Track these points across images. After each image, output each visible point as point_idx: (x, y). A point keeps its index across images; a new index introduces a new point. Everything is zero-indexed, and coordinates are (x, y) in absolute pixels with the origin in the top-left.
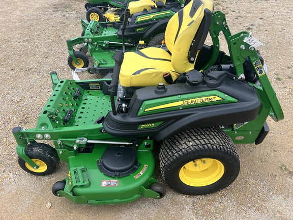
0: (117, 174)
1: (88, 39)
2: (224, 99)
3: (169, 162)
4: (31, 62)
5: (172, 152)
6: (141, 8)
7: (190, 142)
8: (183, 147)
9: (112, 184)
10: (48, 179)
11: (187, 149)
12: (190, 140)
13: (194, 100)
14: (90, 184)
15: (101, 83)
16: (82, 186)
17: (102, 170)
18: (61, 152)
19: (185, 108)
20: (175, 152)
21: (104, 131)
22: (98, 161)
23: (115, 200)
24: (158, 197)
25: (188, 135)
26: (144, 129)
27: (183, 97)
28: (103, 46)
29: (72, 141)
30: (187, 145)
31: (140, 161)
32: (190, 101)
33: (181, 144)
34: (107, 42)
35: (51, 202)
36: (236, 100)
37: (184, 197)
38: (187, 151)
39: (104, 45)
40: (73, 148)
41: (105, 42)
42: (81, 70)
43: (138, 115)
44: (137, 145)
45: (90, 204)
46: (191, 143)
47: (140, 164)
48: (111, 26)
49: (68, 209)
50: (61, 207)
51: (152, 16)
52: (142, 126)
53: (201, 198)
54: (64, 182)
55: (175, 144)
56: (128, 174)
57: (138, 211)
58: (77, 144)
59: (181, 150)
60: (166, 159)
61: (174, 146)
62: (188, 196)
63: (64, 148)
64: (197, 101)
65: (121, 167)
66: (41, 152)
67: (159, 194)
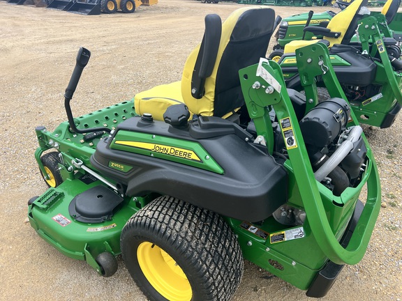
0: (77, 215)
2: (201, 161)
9: (62, 222)
13: (167, 147)
14: (45, 209)
19: (157, 157)
23: (57, 244)
27: (158, 138)
36: (221, 171)
43: (110, 146)
47: (110, 220)
52: (113, 164)
56: (86, 221)
63: (65, 165)
64: (170, 150)
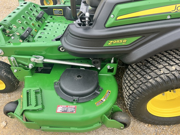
0: (76, 98)
3: (139, 89)
4: (13, 3)
5: (145, 78)
7: (172, 65)
8: (162, 72)
9: (69, 110)
10: (8, 97)
11: (168, 75)
12: (172, 63)
14: (43, 108)
15: (64, 9)
16: (34, 111)
17: (58, 93)
18: (15, 71)
19: (175, 17)
20: (149, 77)
21: (62, 49)
22: (55, 83)
23: (72, 129)
24: (122, 128)
25: (168, 58)
26: (115, 46)
29: (27, 59)
30: (169, 70)
31: (101, 86)
33: (157, 68)
35: (6, 121)
37: (146, 125)
38: (168, 76)
40: (28, 67)
43: (107, 25)
44: (99, 68)
45: (43, 130)
47: (102, 89)
49: (23, 130)
50: (15, 127)
53: (165, 129)
54: (17, 103)
55: (148, 68)
56: (88, 100)
58: (33, 63)
59: (159, 76)
60: (136, 86)
61: (148, 71)
62: (150, 125)
63: (19, 66)
65: (80, 91)
67: (123, 125)
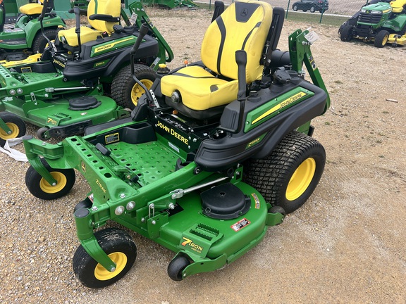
0: (239, 212)
1: (16, 89)
2: (307, 94)
6: (89, 36)
7: (292, 146)
8: (289, 154)
9: (243, 224)
11: (294, 154)
12: (290, 145)
15: (121, 131)
16: (218, 242)
17: (219, 218)
18: (154, 222)
19: (282, 111)
20: (282, 163)
21: (198, 171)
23: (252, 243)
26: (253, 146)
27: (279, 99)
28: (45, 97)
29: (165, 200)
30: (292, 150)
32: (285, 101)
33: (284, 153)
34: (50, 90)
36: (313, 93)
39: (46, 95)
41: (47, 89)
42: (15, 141)
43: (245, 131)
46: (294, 147)
48: (28, 70)
51: (112, 44)
52: (250, 144)
57: (264, 250)
59: (288, 158)
60: (275, 175)
61: (278, 158)
64: (290, 100)
66: (119, 237)
